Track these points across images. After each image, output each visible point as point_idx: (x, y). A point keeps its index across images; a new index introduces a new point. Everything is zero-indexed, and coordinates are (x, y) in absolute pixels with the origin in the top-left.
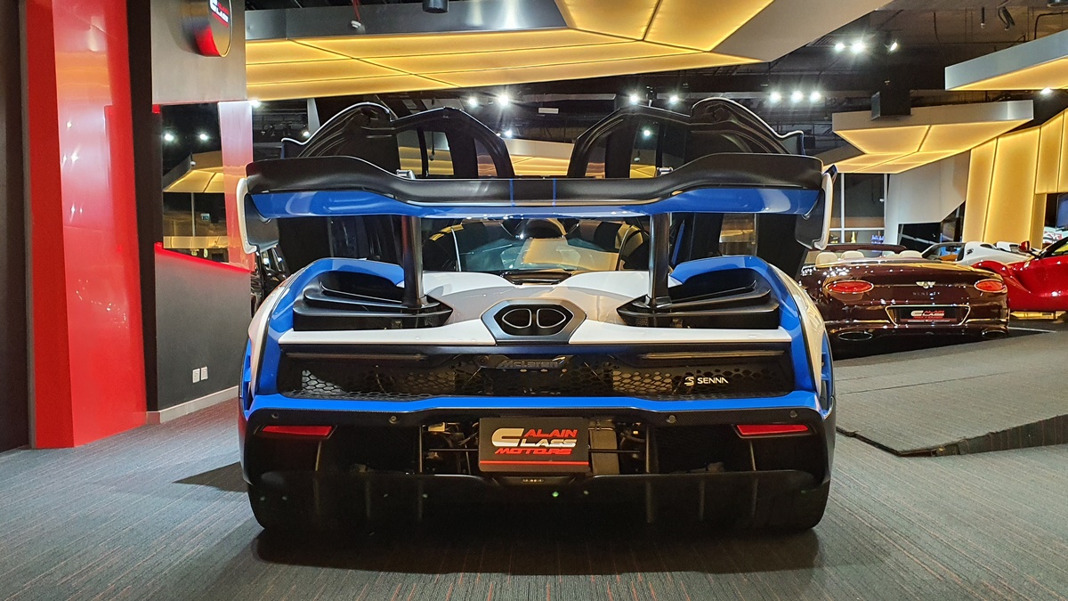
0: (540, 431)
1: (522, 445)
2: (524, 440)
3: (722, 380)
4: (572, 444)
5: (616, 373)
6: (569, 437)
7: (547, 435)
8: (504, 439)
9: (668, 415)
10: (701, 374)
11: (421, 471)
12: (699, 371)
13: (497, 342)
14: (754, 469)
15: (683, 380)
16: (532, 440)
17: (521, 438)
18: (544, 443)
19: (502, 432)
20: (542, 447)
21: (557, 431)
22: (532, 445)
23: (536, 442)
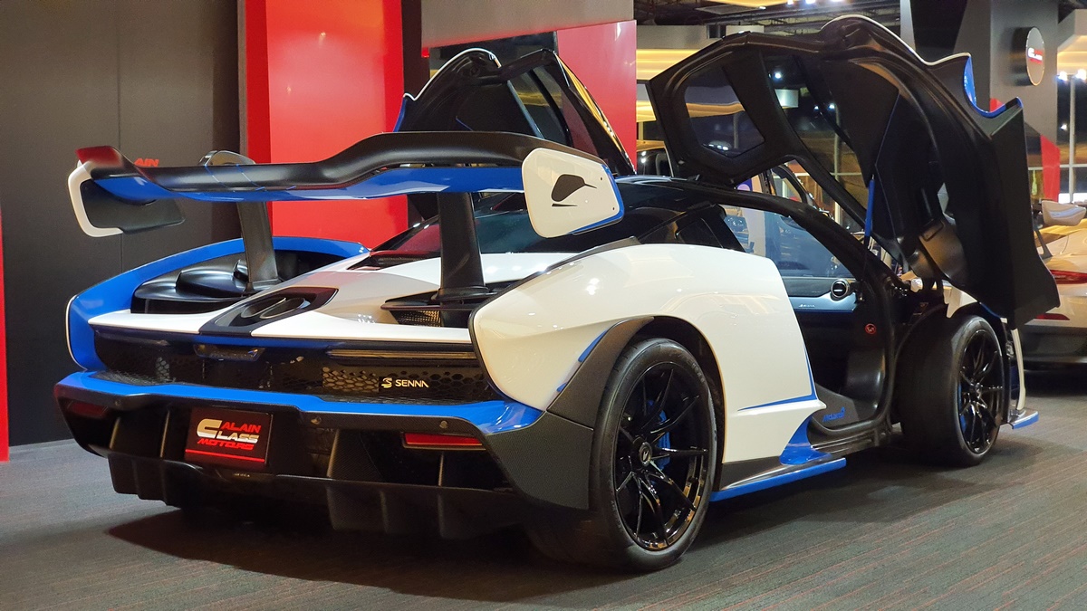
0: (234, 424)
1: (218, 437)
2: (221, 432)
3: (422, 384)
4: (254, 440)
5: (326, 369)
6: (254, 433)
7: (237, 429)
8: (207, 430)
9: (315, 416)
10: (407, 375)
11: (161, 456)
12: (404, 373)
13: (200, 331)
14: (440, 484)
15: (381, 381)
16: (227, 433)
17: (218, 430)
18: (234, 437)
19: (205, 422)
20: (232, 440)
21: (245, 425)
22: (225, 438)
23: (229, 436)
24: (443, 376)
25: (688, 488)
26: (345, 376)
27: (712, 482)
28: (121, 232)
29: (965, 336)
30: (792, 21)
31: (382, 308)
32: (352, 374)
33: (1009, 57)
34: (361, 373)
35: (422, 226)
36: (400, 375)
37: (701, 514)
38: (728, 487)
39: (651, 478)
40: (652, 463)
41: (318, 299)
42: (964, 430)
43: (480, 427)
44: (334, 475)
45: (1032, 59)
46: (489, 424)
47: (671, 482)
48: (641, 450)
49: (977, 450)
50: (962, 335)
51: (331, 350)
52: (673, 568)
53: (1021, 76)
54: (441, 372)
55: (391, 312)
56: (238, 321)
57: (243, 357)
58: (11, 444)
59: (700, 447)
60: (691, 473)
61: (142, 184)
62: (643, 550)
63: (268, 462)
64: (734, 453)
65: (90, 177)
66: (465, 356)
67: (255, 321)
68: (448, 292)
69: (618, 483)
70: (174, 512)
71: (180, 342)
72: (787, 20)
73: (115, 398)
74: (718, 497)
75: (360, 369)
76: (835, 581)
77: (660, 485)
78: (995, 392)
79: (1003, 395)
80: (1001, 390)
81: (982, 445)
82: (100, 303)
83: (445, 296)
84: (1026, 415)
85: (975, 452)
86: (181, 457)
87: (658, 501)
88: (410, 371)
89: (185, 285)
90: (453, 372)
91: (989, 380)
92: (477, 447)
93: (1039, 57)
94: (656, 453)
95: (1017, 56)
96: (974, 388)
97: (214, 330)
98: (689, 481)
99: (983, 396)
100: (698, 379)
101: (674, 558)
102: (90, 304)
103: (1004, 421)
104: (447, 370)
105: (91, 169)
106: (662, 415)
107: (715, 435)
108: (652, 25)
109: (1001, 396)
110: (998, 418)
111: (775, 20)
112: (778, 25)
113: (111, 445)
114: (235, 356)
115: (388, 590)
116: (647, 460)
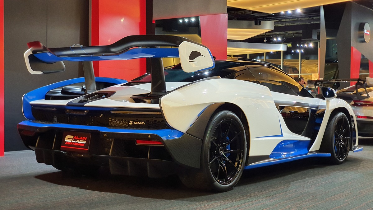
0: (77, 137)
1: (72, 142)
2: (73, 140)
3: (143, 123)
4: (84, 142)
5: (110, 118)
6: (85, 140)
7: (79, 139)
8: (68, 139)
9: (105, 133)
10: (138, 120)
11: (53, 149)
12: (137, 119)
13: (67, 104)
14: (148, 158)
15: (129, 122)
16: (75, 140)
17: (72, 139)
18: (78, 141)
19: (68, 136)
20: (77, 143)
21: (82, 137)
22: (75, 142)
23: (76, 141)
24: (150, 121)
25: (236, 163)
26: (117, 121)
27: (245, 162)
28: (42, 73)
29: (337, 119)
30: (284, 20)
31: (130, 98)
32: (119, 120)
33: (358, 32)
34: (122, 119)
35: (147, 74)
36: (135, 121)
37: (241, 173)
38: (250, 165)
39: (224, 160)
40: (224, 154)
41: (108, 95)
42: (336, 152)
43: (162, 138)
44: (111, 155)
45: (366, 33)
46: (166, 137)
47: (230, 161)
48: (220, 150)
49: (341, 159)
50: (336, 118)
51: (112, 111)
52: (230, 191)
53: (362, 39)
54: (149, 119)
55: (133, 99)
56: (81, 101)
57: (82, 114)
58: (5, 151)
59: (241, 150)
60: (238, 159)
61: (50, 56)
62: (219, 184)
63: (89, 150)
64: (253, 153)
65: (32, 53)
66: (158, 113)
67: (86, 101)
68: (154, 93)
69: (211, 160)
70: (59, 172)
71: (60, 109)
72: (282, 20)
73: (37, 128)
74: (247, 168)
75: (121, 118)
76: (286, 196)
77: (227, 163)
78: (347, 139)
79: (350, 141)
80: (349, 138)
81: (343, 157)
82: (35, 97)
83: (152, 94)
84: (358, 148)
85: (340, 160)
86: (59, 149)
87: (225, 168)
88: (139, 119)
89: (64, 92)
90: (154, 119)
91: (345, 135)
92: (161, 144)
93: (368, 33)
94: (225, 151)
95: (361, 32)
96: (340, 137)
97: (72, 104)
98: (237, 162)
99: (343, 140)
100: (240, 125)
101: (230, 188)
102: (31, 98)
103: (351, 150)
104: (151, 119)
105: (32, 50)
106: (227, 138)
107: (246, 146)
108: (235, 20)
109: (349, 140)
110: (348, 148)
111: (278, 20)
112: (279, 22)
113: (36, 146)
114: (79, 113)
115: (129, 195)
116: (222, 153)
